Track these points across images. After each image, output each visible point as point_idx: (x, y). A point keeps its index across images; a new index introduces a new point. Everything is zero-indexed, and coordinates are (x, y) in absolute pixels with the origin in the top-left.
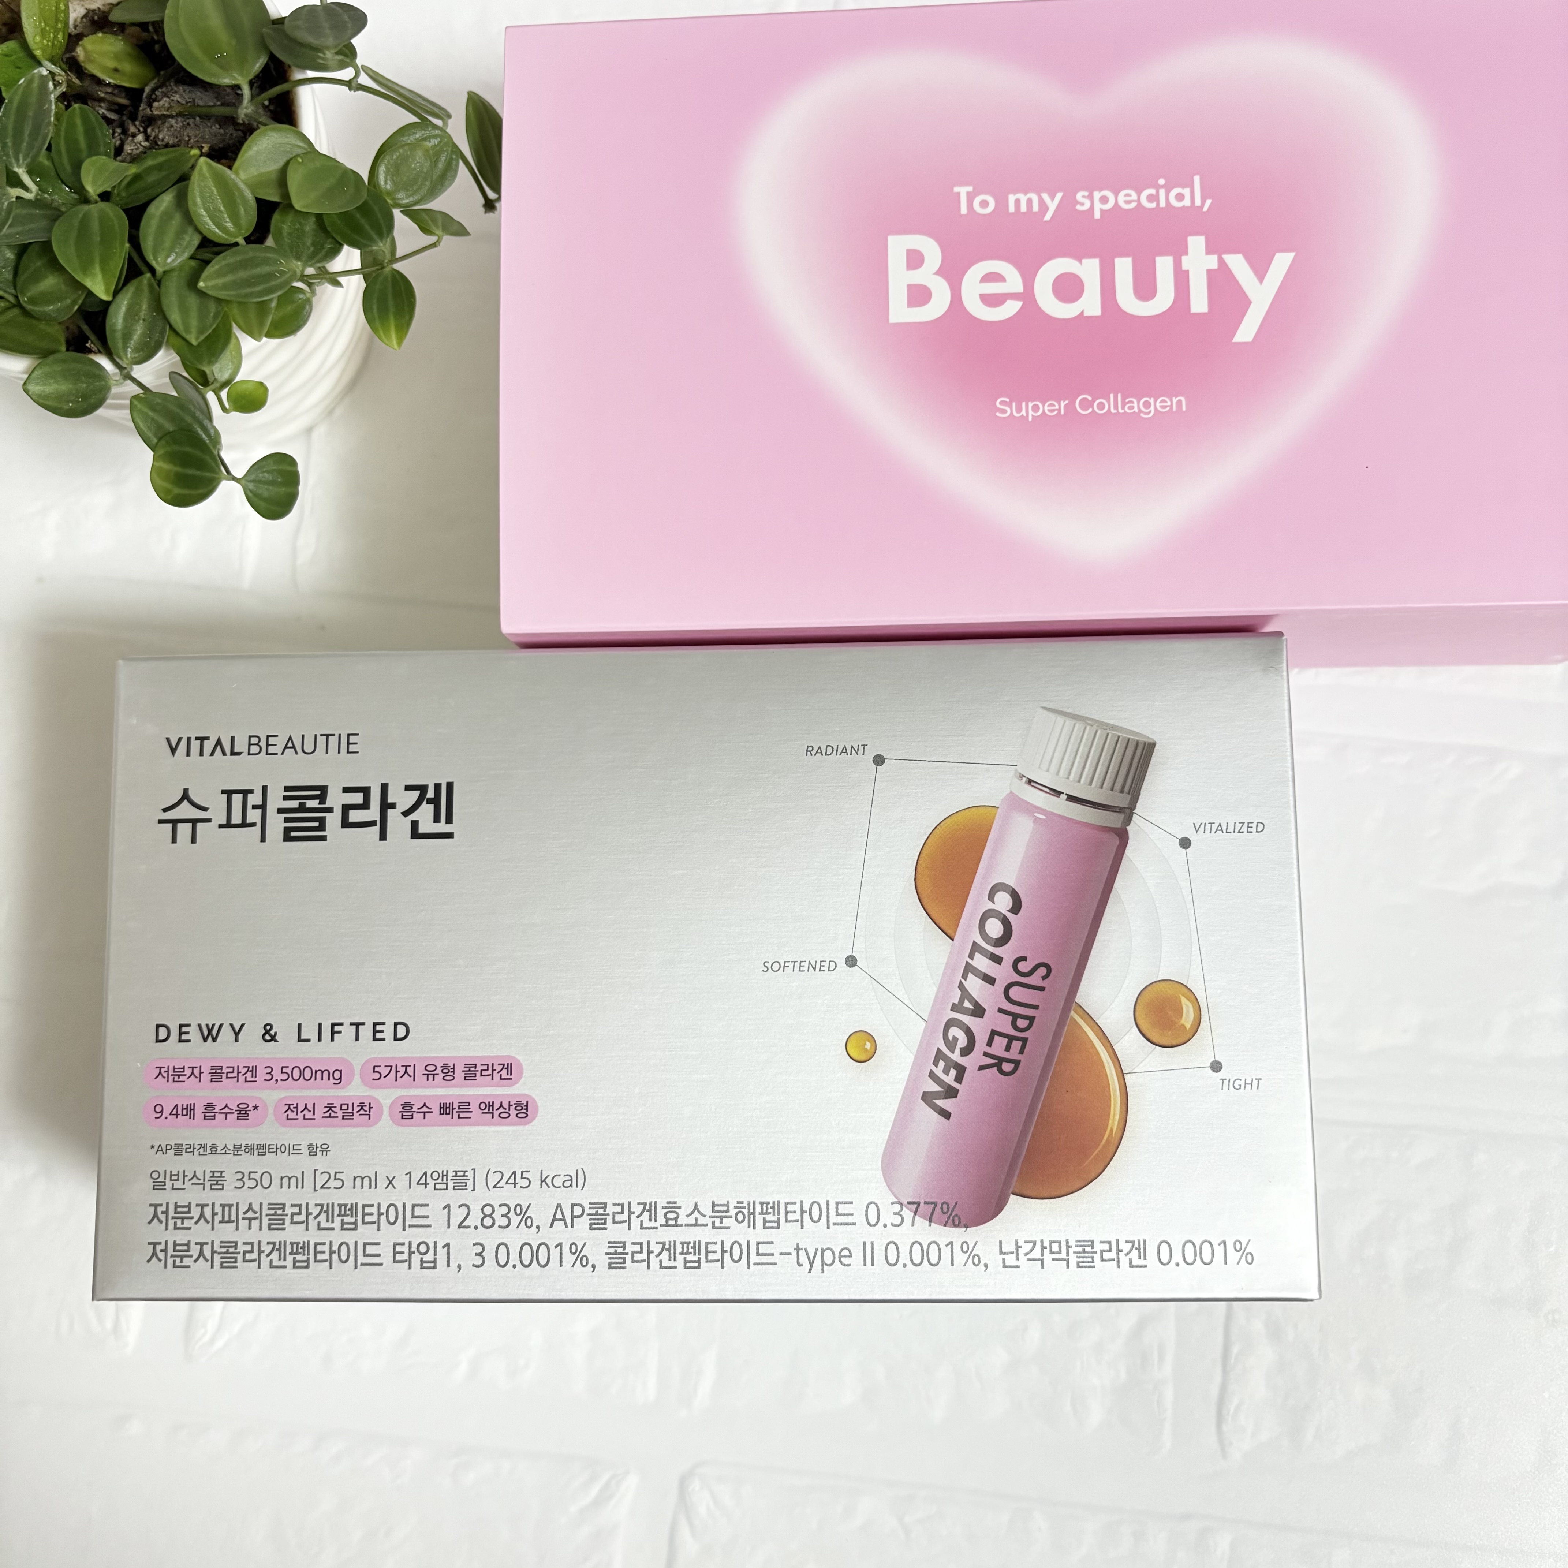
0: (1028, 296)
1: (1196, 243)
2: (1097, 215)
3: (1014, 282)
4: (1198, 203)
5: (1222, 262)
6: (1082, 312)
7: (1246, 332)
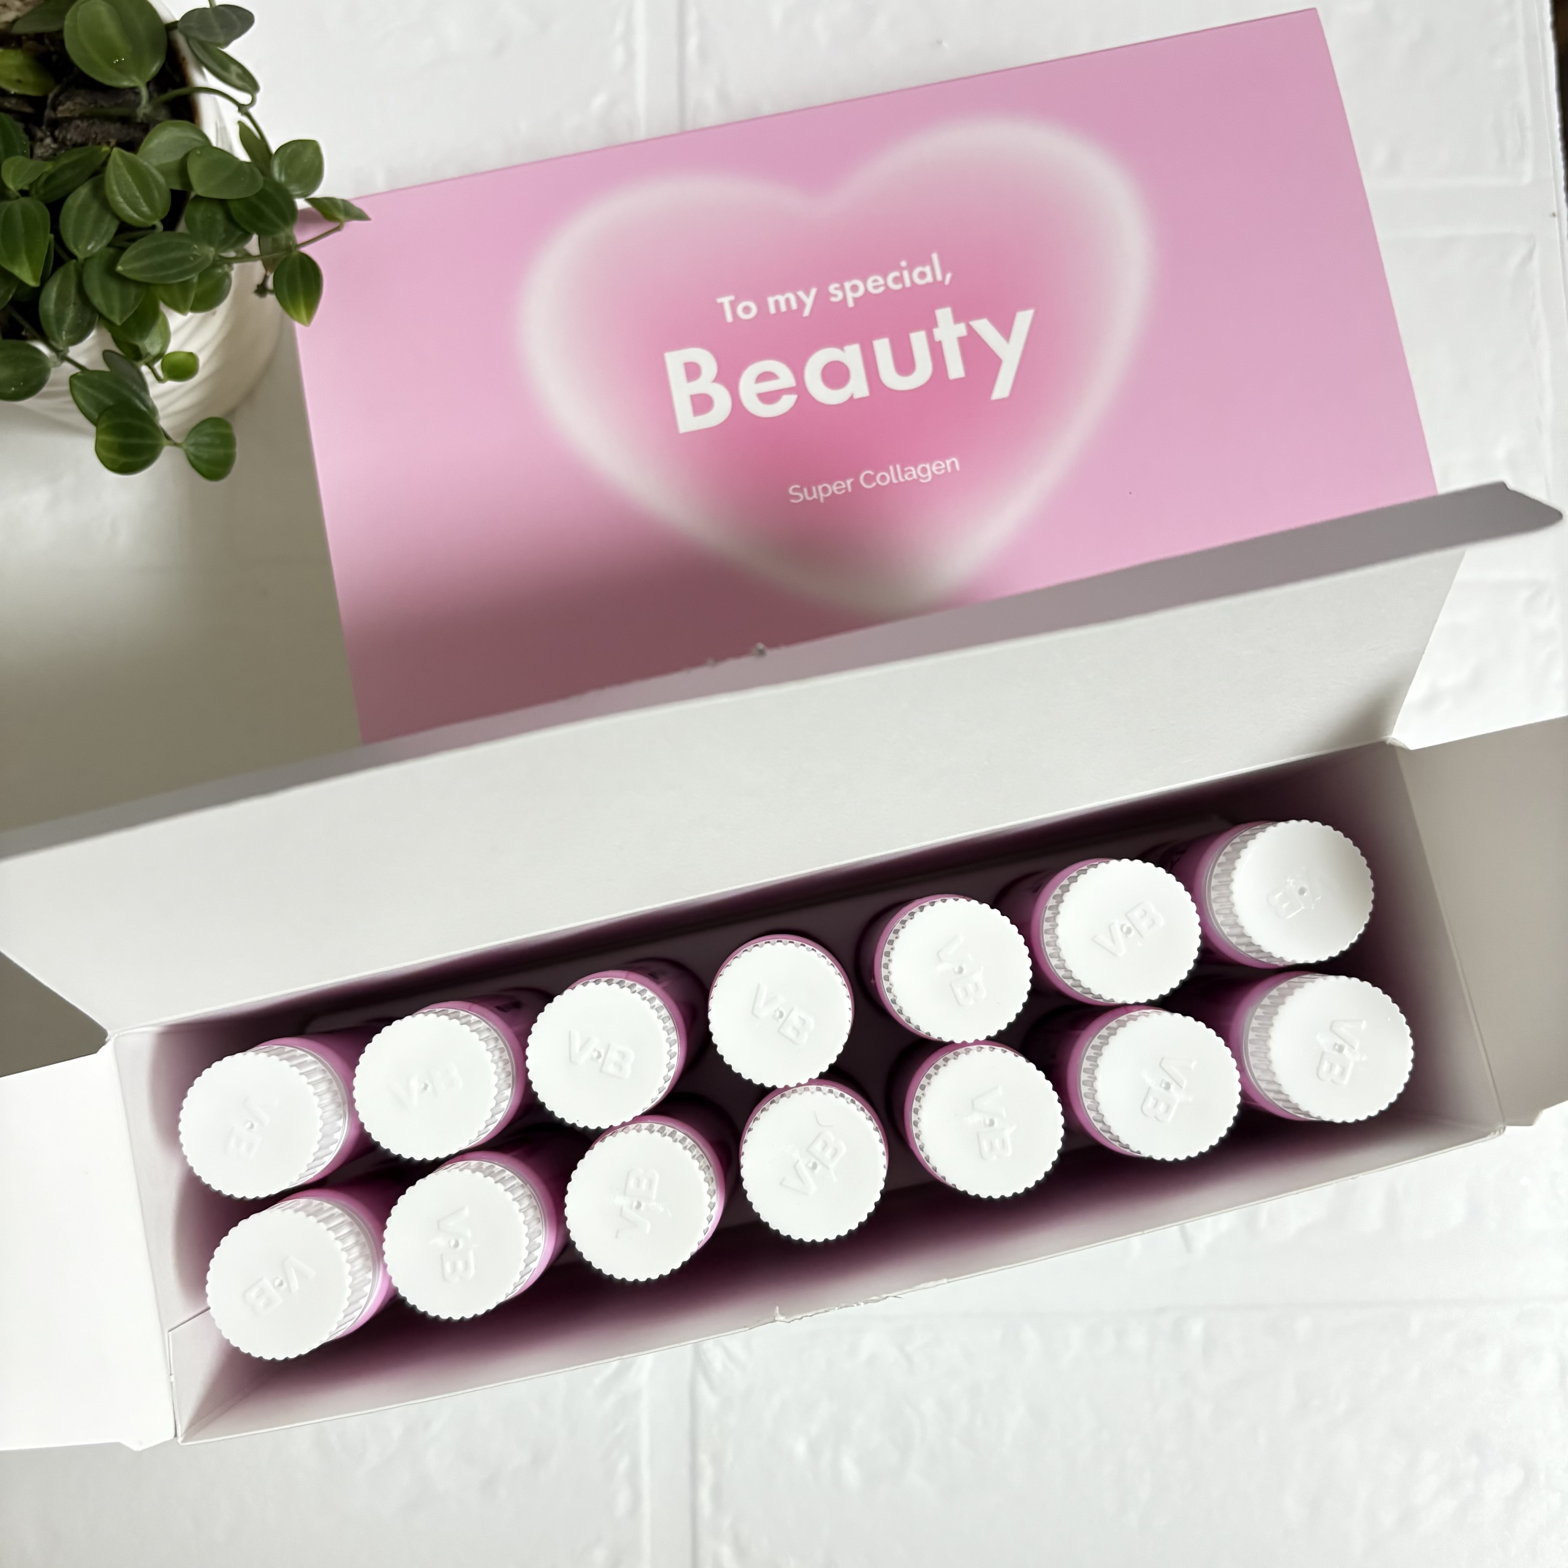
0: (800, 389)
1: (944, 315)
2: (851, 304)
3: (785, 378)
4: (939, 277)
5: (970, 329)
6: (852, 395)
7: (1002, 389)
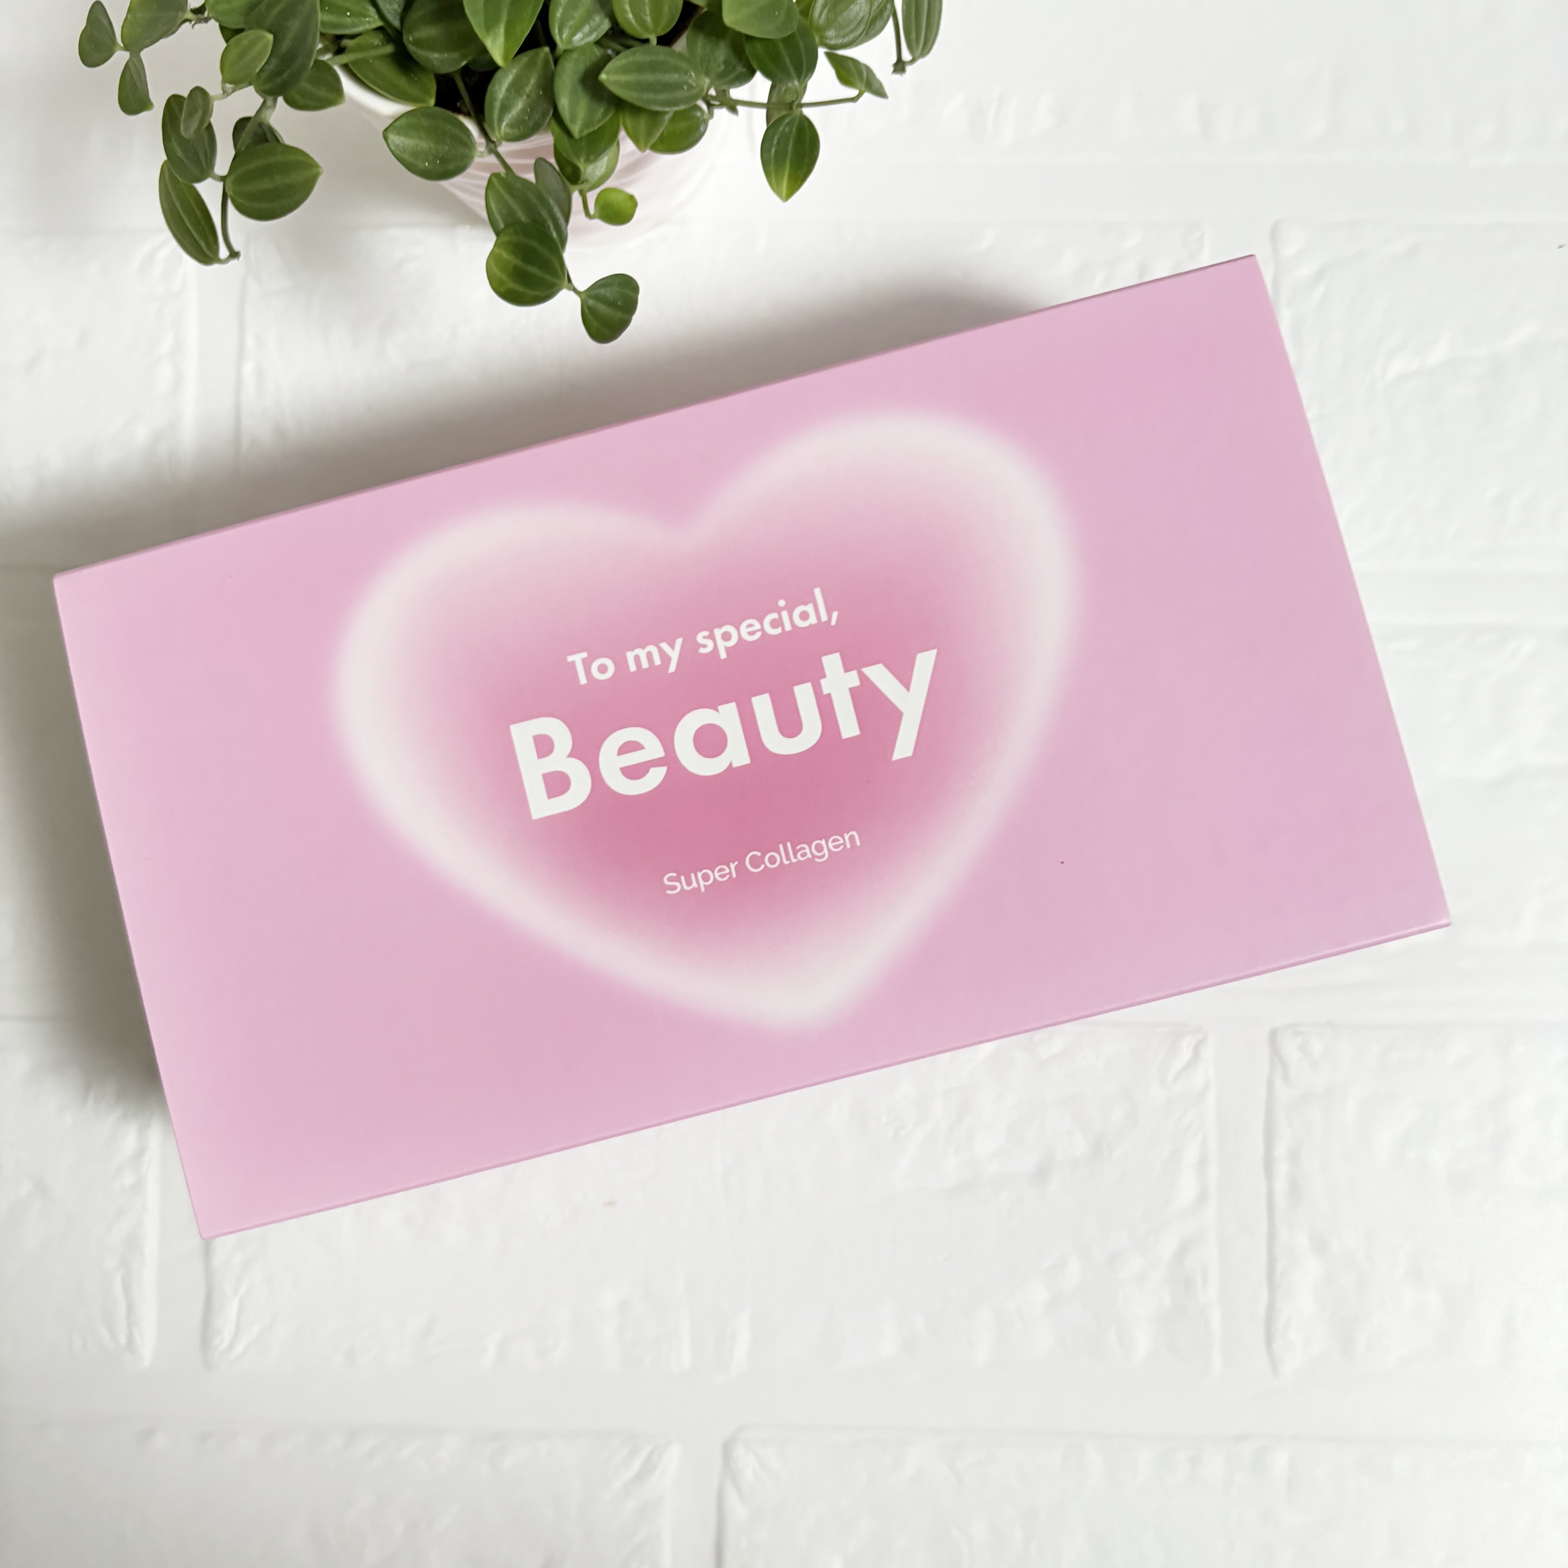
0: (670, 760)
1: (832, 662)
2: (723, 655)
3: (652, 747)
4: (824, 618)
5: (863, 677)
6: (731, 763)
7: (904, 747)
